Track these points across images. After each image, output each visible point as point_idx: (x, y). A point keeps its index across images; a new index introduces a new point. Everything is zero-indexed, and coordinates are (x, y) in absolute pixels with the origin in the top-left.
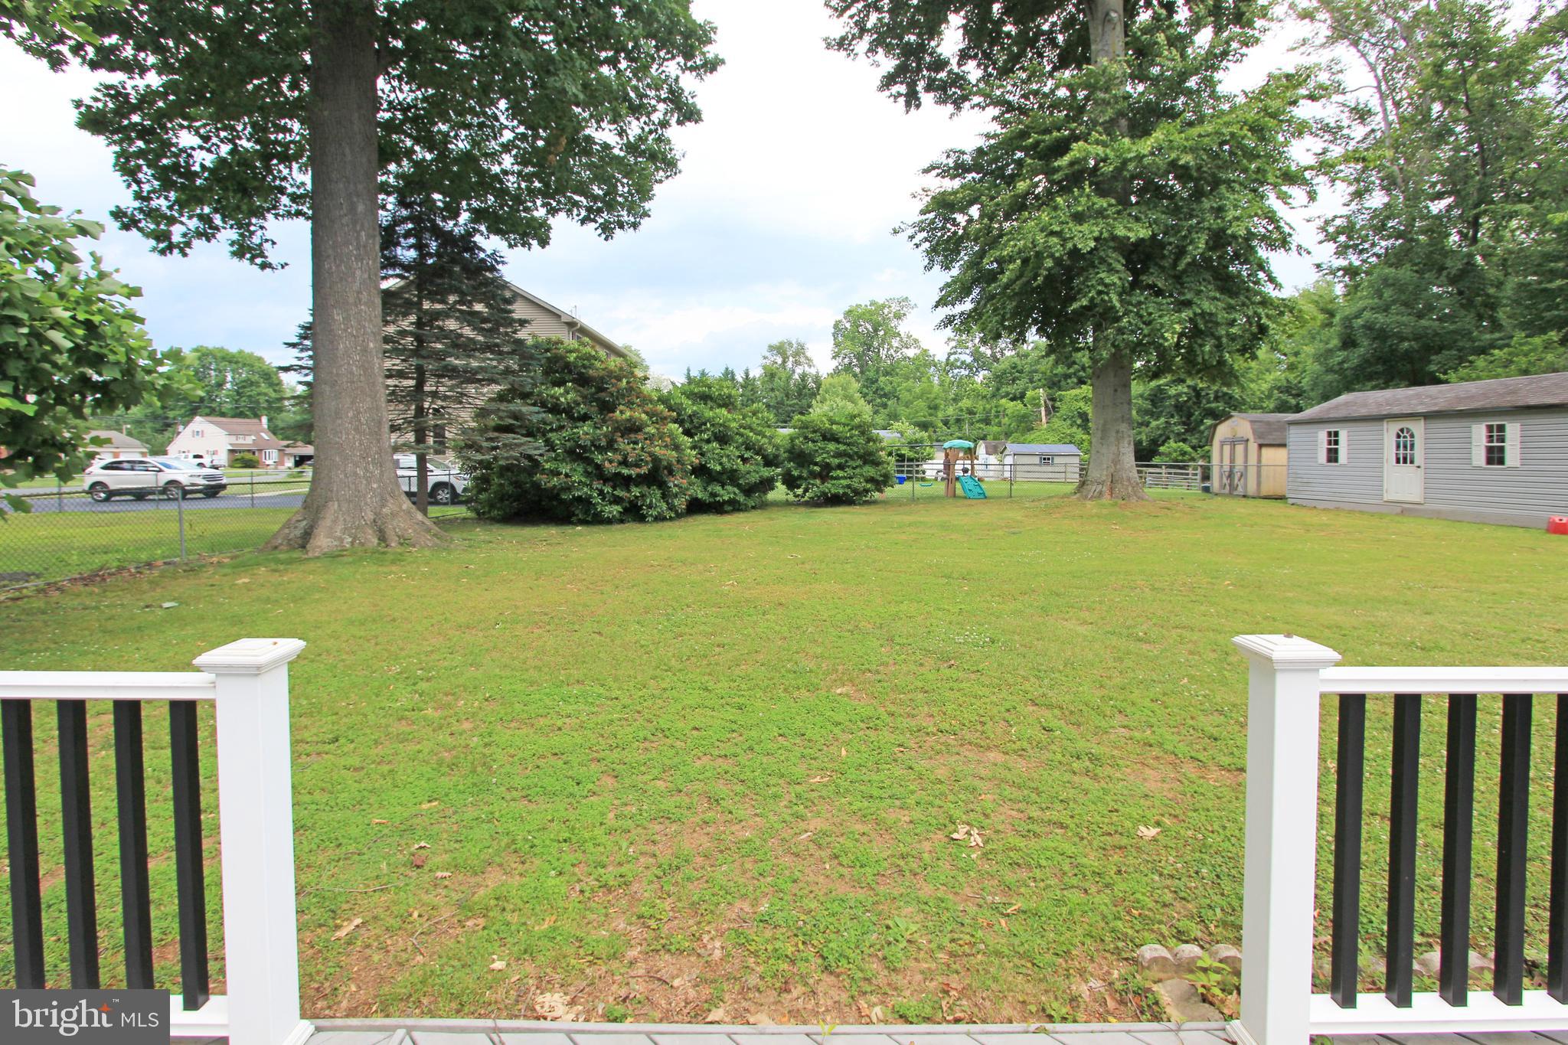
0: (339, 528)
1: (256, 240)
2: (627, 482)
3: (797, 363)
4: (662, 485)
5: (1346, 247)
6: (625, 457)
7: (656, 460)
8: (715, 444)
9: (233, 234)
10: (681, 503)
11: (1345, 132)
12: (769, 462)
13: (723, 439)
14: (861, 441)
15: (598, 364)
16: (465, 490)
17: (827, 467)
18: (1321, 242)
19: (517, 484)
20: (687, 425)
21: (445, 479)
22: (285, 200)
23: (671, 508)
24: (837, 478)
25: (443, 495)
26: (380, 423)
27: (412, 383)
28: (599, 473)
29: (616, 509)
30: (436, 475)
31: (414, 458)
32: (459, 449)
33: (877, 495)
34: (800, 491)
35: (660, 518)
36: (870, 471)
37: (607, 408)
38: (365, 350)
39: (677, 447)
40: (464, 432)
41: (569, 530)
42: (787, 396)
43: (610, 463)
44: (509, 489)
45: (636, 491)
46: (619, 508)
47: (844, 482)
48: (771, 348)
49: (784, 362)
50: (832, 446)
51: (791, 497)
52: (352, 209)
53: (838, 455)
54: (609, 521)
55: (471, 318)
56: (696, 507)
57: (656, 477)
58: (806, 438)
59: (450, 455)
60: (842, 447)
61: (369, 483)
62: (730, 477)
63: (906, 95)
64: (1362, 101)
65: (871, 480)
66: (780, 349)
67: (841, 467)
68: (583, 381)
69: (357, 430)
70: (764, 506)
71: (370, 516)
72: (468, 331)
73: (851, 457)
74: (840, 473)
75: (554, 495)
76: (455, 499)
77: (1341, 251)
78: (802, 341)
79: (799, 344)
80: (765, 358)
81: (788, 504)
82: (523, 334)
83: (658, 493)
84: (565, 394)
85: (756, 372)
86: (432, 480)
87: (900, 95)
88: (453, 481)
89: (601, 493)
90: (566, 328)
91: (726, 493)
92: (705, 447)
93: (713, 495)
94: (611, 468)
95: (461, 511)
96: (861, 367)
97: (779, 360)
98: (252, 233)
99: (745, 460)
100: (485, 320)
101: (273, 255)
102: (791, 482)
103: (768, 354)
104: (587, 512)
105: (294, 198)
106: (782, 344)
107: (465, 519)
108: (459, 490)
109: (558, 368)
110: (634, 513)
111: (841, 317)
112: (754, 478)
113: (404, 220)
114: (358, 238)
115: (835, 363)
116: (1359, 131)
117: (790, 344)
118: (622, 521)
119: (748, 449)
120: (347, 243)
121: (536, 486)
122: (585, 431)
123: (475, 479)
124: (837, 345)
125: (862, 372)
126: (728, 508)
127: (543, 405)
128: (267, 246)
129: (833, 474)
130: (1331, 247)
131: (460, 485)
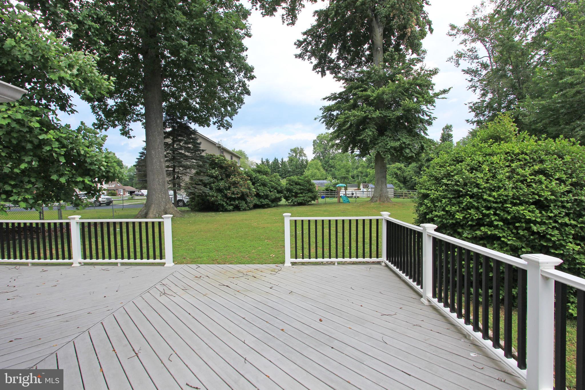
0: (155, 212)
1: (127, 129)
2: (234, 199)
3: (301, 156)
4: (245, 200)
5: (478, 114)
6: (234, 192)
7: (242, 193)
8: (262, 187)
9: (120, 127)
10: (251, 205)
11: (480, 72)
12: (279, 192)
13: (264, 185)
14: (308, 185)
15: (226, 162)
16: (187, 202)
17: (296, 193)
18: (470, 112)
19: (203, 200)
20: (254, 181)
21: (181, 198)
22: (135, 116)
23: (248, 206)
24: (300, 197)
25: (181, 204)
26: (165, 182)
27: (172, 169)
28: (226, 196)
29: (231, 207)
30: (179, 197)
31: (173, 192)
32: (185, 189)
33: (313, 202)
34: (290, 201)
35: (245, 210)
36: (310, 194)
37: (228, 176)
38: (160, 162)
39: (249, 189)
40: (186, 184)
41: (218, 213)
42: (296, 168)
43: (229, 193)
44: (200, 201)
45: (237, 202)
46: (232, 207)
47: (302, 198)
48: (291, 150)
49: (296, 155)
50: (298, 187)
51: (287, 203)
52: (156, 122)
53: (300, 189)
54: (230, 211)
55: (188, 149)
56: (256, 207)
57: (243, 197)
58: (290, 184)
59: (182, 191)
60: (302, 187)
61: (162, 199)
62: (266, 197)
63: (321, 72)
64: (484, 62)
65: (311, 197)
66: (294, 151)
67: (302, 193)
68: (221, 167)
69: (159, 184)
70: (278, 206)
71: (163, 208)
72: (187, 154)
73: (304, 190)
74: (301, 195)
75: (213, 203)
76: (184, 205)
77: (477, 115)
78: (302, 147)
79: (301, 149)
80: (289, 154)
81: (286, 205)
82: (203, 154)
83: (244, 202)
84: (215, 172)
85: (286, 159)
86: (178, 199)
87: (319, 71)
88: (184, 199)
89: (226, 202)
90: (217, 148)
91: (265, 202)
92: (259, 188)
93: (261, 202)
94: (229, 195)
95: (187, 208)
96: (323, 157)
97: (294, 155)
98: (126, 127)
99: (271, 192)
100: (192, 150)
101: (132, 133)
102: (287, 198)
103: (291, 153)
104: (223, 208)
105: (137, 115)
106: (295, 148)
107: (188, 211)
108: (186, 202)
109: (214, 163)
110: (237, 208)
111: (315, 138)
112: (273, 197)
113: (168, 120)
114: (158, 130)
115: (314, 155)
116: (484, 72)
117: (298, 148)
118: (233, 211)
119: (272, 188)
120: (155, 132)
121: (208, 200)
122: (222, 184)
123: (190, 198)
124: (314, 149)
125: (323, 158)
126: (266, 206)
127: (209, 176)
128: (130, 131)
129: (299, 195)
130: (473, 114)
131: (186, 201)
